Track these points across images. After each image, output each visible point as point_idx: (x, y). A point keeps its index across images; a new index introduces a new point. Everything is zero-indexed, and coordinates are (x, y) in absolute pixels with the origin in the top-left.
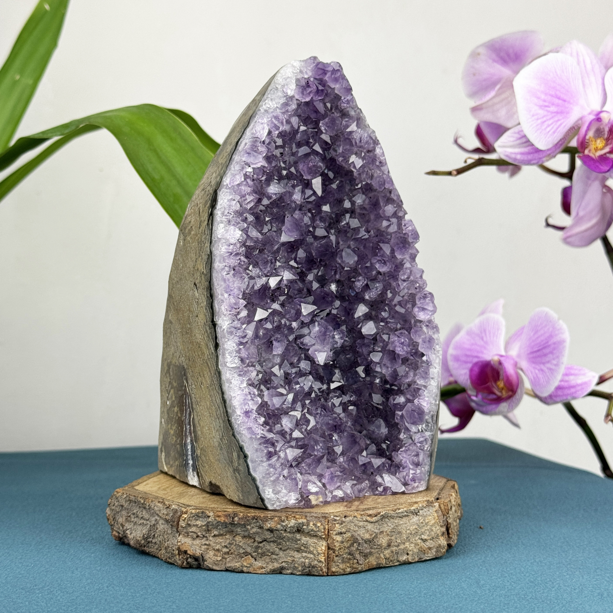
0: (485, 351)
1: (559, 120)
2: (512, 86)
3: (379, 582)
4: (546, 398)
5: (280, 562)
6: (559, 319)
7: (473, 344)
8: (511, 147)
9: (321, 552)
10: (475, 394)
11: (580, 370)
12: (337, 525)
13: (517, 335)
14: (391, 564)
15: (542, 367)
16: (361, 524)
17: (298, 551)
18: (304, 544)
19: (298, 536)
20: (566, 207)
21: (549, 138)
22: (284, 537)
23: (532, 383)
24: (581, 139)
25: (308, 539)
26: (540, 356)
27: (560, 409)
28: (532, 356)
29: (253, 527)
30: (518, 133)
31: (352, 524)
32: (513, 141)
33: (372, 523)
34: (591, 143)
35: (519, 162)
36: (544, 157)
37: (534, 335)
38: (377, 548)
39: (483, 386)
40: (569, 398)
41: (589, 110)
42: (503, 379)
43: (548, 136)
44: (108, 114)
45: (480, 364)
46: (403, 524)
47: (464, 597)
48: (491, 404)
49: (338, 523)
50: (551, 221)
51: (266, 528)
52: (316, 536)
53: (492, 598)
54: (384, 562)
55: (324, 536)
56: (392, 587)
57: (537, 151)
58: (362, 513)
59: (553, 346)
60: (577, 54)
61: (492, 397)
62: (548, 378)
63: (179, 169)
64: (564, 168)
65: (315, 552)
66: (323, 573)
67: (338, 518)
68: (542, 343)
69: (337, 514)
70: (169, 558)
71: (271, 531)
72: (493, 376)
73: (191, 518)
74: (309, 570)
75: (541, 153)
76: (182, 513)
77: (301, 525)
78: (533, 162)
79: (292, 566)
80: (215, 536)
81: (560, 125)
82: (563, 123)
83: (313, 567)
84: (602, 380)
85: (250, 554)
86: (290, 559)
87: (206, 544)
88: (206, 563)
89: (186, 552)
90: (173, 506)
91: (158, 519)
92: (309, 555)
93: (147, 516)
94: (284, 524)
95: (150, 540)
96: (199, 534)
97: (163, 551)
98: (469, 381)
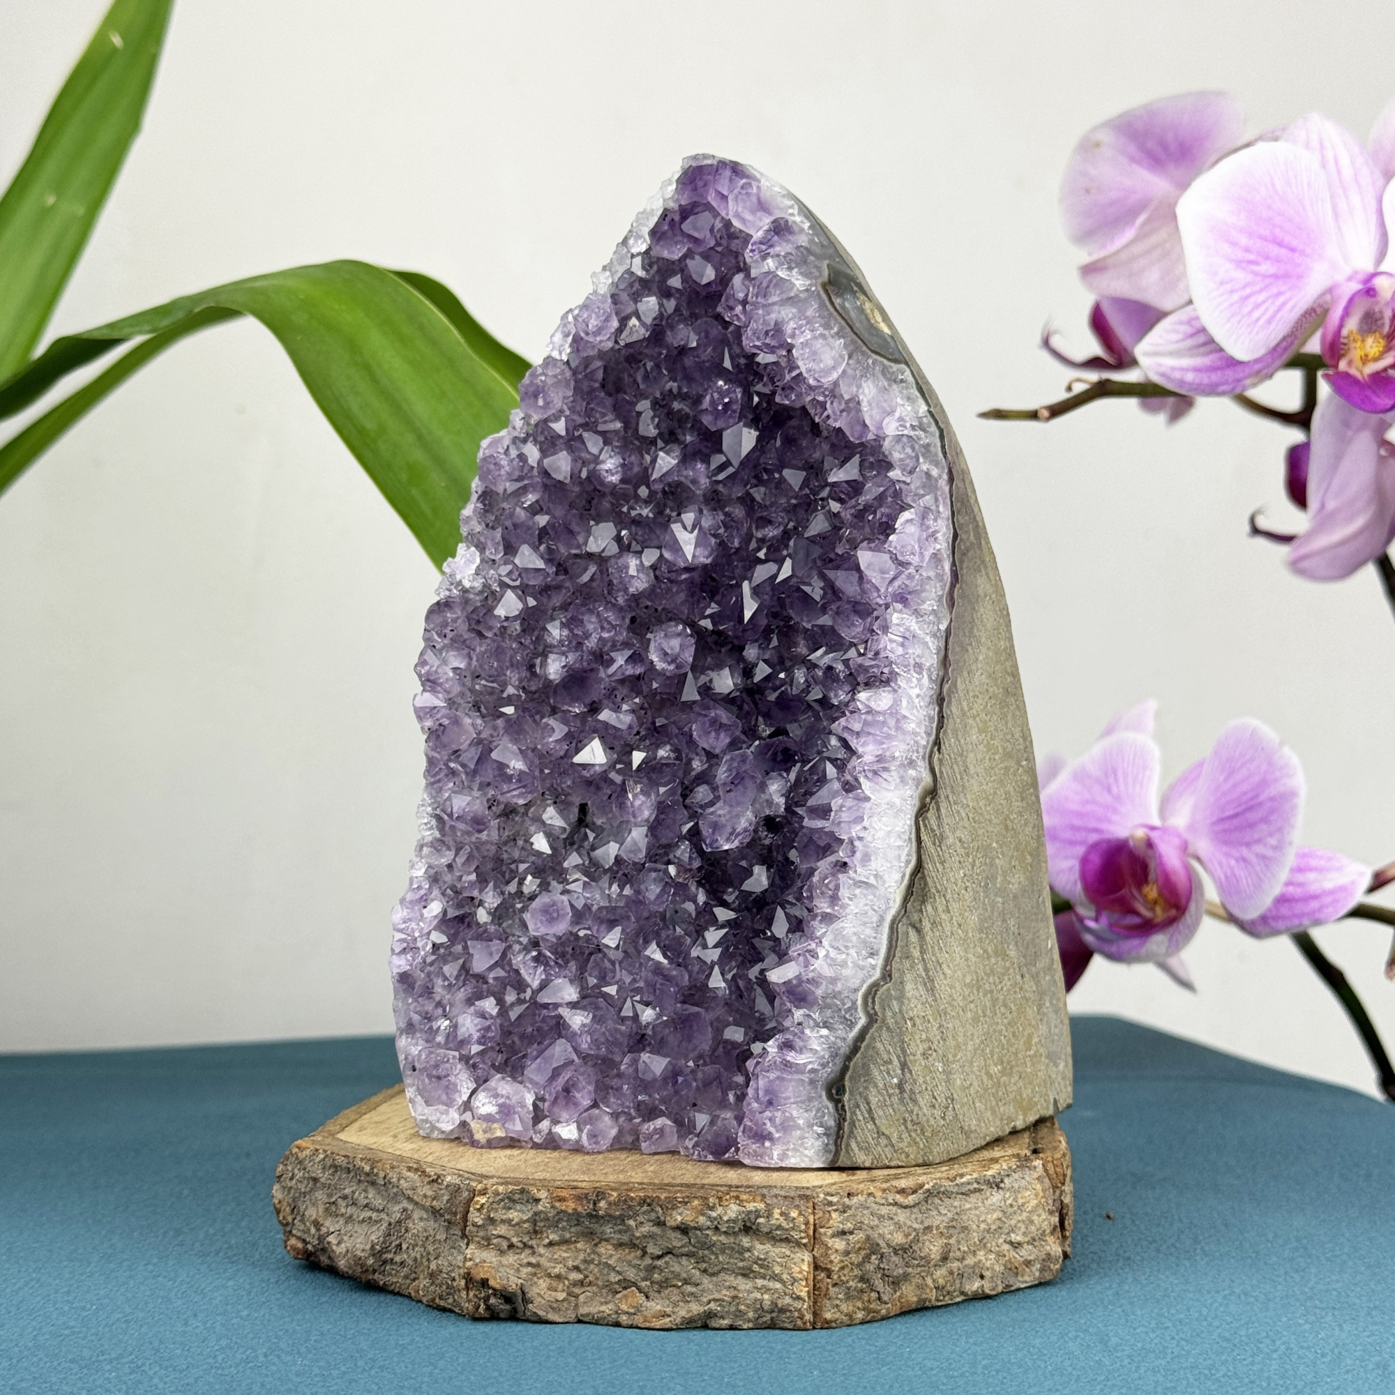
0: (1114, 818)
1: (1279, 293)
2: (1175, 217)
4: (1253, 922)
6: (1282, 744)
7: (1087, 802)
8: (1172, 354)
9: (800, 1276)
10: (1093, 914)
11: (1330, 859)
13: (1186, 782)
14: (947, 1300)
15: (1245, 851)
17: (744, 1275)
19: (744, 1241)
20: (1297, 491)
21: (1257, 333)
23: (1222, 889)
24: (1329, 336)
25: (766, 1246)
26: (1240, 829)
27: (1284, 948)
28: (1221, 827)
30: (1189, 322)
32: (1177, 342)
34: (1352, 345)
35: (1189, 390)
36: (1247, 377)
37: (1226, 780)
39: (1112, 897)
40: (1306, 922)
41: (1348, 271)
42: (1156, 881)
43: (1256, 329)
44: (258, 284)
45: (1105, 845)
48: (1128, 937)
50: (1263, 523)
54: (933, 1296)
57: (1233, 363)
59: (1268, 805)
60: (1322, 146)
61: (1132, 920)
62: (1259, 878)
63: (421, 407)
64: (1292, 401)
68: (1245, 798)
69: (832, 1190)
70: (441, 1298)
71: (684, 1229)
72: (1134, 875)
73: (495, 1206)
74: (772, 1319)
75: (1239, 368)
76: (473, 1193)
77: (753, 1217)
78: (1221, 389)
79: (733, 1309)
80: (551, 1244)
81: (1284, 304)
82: (1290, 299)
83: (782, 1311)
84: (1379, 882)
85: (635, 1284)
86: (726, 1294)
87: (529, 1264)
88: (530, 1306)
89: (484, 1283)
90: (449, 1178)
91: (410, 1207)
92: (771, 1284)
93: (378, 1202)
94: (714, 1214)
95: (389, 1256)
96: (515, 1240)
97: (424, 1282)
98: (1079, 885)
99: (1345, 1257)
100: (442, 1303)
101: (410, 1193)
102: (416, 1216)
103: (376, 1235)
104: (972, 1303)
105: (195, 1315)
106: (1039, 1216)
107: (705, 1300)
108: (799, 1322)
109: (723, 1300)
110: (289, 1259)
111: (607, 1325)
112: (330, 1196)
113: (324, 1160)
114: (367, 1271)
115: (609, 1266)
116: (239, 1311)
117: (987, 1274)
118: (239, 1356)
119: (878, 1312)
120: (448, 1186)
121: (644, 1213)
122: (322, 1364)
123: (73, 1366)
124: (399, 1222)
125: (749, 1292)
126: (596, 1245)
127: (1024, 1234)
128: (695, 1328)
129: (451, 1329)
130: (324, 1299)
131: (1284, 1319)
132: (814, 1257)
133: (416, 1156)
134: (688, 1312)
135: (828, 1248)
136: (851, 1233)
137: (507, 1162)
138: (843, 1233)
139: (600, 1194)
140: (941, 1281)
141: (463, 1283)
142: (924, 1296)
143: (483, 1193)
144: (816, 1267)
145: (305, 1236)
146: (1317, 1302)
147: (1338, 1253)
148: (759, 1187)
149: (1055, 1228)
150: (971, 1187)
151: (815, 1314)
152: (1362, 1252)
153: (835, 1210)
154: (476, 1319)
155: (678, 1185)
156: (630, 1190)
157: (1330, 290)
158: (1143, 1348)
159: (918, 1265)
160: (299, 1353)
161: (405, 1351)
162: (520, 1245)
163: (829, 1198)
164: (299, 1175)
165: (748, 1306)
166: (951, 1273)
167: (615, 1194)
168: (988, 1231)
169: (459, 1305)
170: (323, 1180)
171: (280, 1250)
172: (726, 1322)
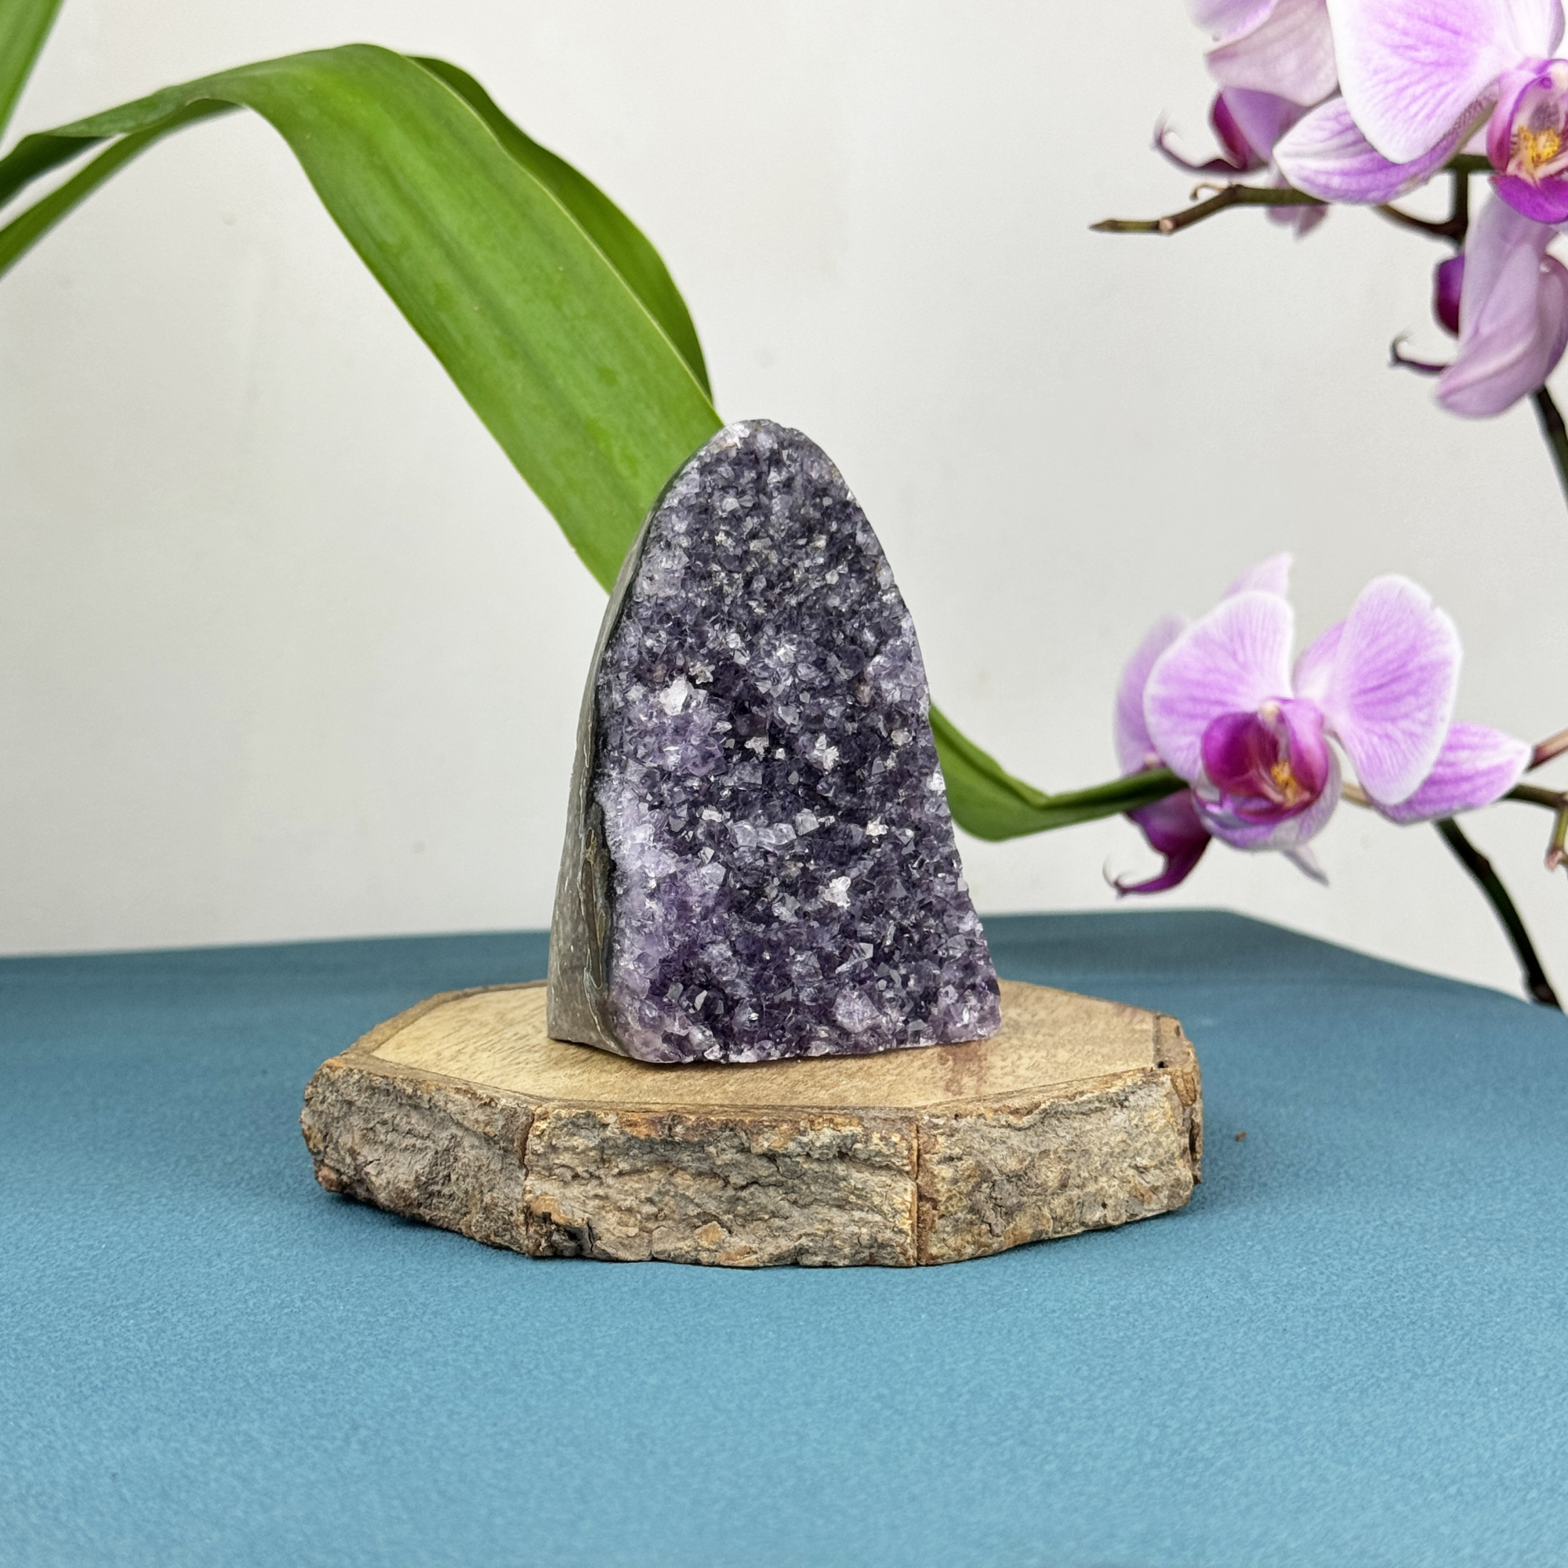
0: (1241, 689)
1: (1440, 85)
3: (995, 1282)
4: (1397, 808)
6: (1433, 607)
7: (1209, 670)
8: (1317, 155)
9: (902, 1207)
10: (1216, 797)
12: (940, 1139)
13: (1323, 645)
14: (1066, 1232)
15: (1390, 728)
16: (996, 1133)
18: (855, 1188)
19: (841, 1169)
20: (1449, 314)
21: (1415, 131)
22: (805, 1174)
23: (1362, 768)
24: (1497, 135)
25: (866, 1175)
26: (1380, 702)
27: (1427, 835)
28: (1361, 700)
30: (1337, 117)
31: (975, 1135)
32: (1323, 141)
33: (1021, 1129)
34: (1522, 144)
36: (1401, 183)
37: (1369, 645)
39: (1238, 779)
40: (1456, 806)
41: (1519, 58)
42: (1288, 759)
43: (1414, 126)
44: (258, 73)
45: (1229, 721)
46: (1091, 1131)
47: (1213, 1313)
48: (1255, 824)
50: (1406, 350)
51: (759, 1151)
52: (888, 1168)
53: (1283, 1316)
54: (1050, 1226)
55: (907, 1168)
56: (1029, 1293)
57: (1385, 165)
59: (1418, 674)
62: (1405, 757)
65: (885, 1208)
67: (940, 1122)
68: (1390, 667)
69: (937, 1111)
70: (496, 1235)
71: (771, 1157)
72: (1262, 753)
73: (557, 1132)
74: (871, 1254)
75: (1393, 171)
76: (532, 1118)
77: (849, 1142)
78: (1371, 197)
79: (827, 1244)
80: (621, 1174)
81: (1446, 97)
82: (1453, 90)
83: (882, 1246)
84: (1540, 759)
85: (716, 1218)
86: (819, 1228)
87: (596, 1196)
88: (598, 1243)
89: (546, 1218)
90: (503, 1101)
91: (460, 1133)
92: (870, 1217)
93: (422, 1128)
94: (805, 1139)
95: (436, 1188)
96: (580, 1170)
97: (476, 1217)
98: (1200, 764)
99: (1507, 1183)
100: (498, 1240)
101: (459, 1117)
102: (466, 1143)
103: (421, 1164)
104: (1095, 1236)
105: (219, 1255)
106: (1168, 1137)
107: (795, 1235)
108: (902, 1259)
109: (816, 1235)
110: (321, 1191)
111: (685, 1263)
112: (367, 1121)
113: (359, 1081)
114: (411, 1204)
115: (688, 1197)
116: (267, 1250)
117: (1110, 1202)
118: (272, 1301)
119: (989, 1246)
120: (502, 1110)
121: (726, 1139)
122: (367, 1309)
123: (85, 1313)
124: (447, 1150)
125: (845, 1225)
126: (672, 1175)
127: (1151, 1157)
128: (785, 1266)
129: (509, 1268)
130: (363, 1236)
131: (1445, 1252)
132: (918, 1186)
133: (464, 1077)
134: (778, 1248)
135: (935, 1176)
136: (960, 1159)
137: (568, 1082)
138: (951, 1159)
139: (676, 1118)
140: (1059, 1212)
141: (522, 1217)
142: (1040, 1228)
143: (544, 1117)
144: (921, 1197)
145: (338, 1166)
146: (1479, 1233)
147: (1499, 1178)
148: (854, 1109)
149: (1184, 1152)
150: (1092, 1106)
151: (919, 1249)
152: (1528, 1177)
153: (942, 1134)
154: (537, 1257)
155: (763, 1107)
156: (711, 1113)
157: (1498, 80)
158: (1289, 1284)
159: (1034, 1194)
160: (340, 1297)
161: (461, 1295)
162: (585, 1175)
163: (935, 1121)
164: (332, 1098)
165: (844, 1241)
166: (1071, 1202)
167: (693, 1118)
168: (1111, 1155)
169: (518, 1242)
170: (359, 1103)
171: (310, 1180)
172: (819, 1259)
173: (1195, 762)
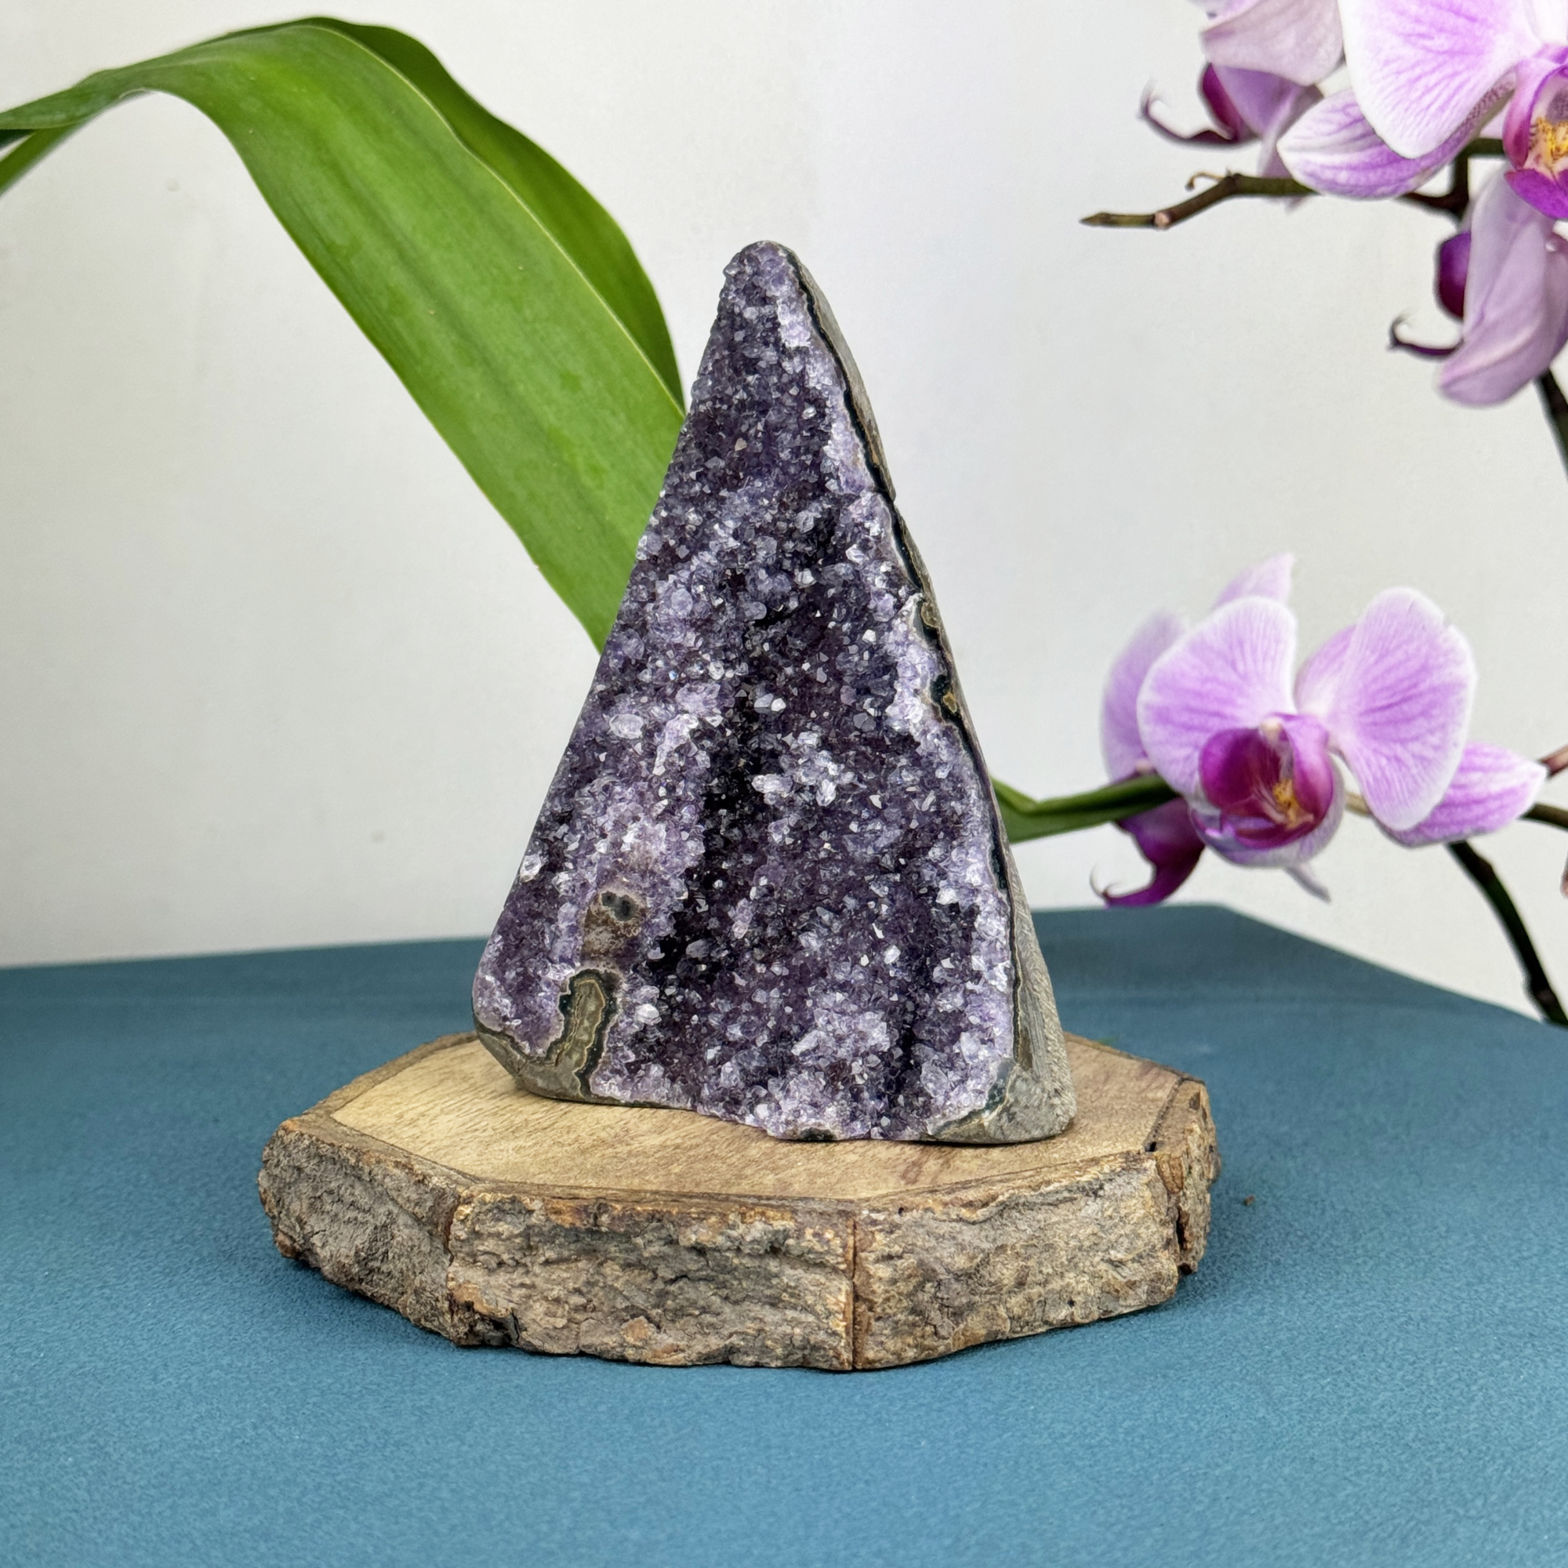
0: (1241, 701)
1: (1455, 74)
4: (1405, 833)
5: (726, 1333)
6: (1447, 624)
8: (1322, 149)
9: (836, 1308)
10: (1215, 819)
11: (1498, 757)
12: (879, 1237)
14: (1026, 1331)
15: (1399, 749)
16: (945, 1228)
17: (773, 1305)
18: (789, 1286)
19: (773, 1265)
21: (1427, 124)
22: (736, 1269)
24: (1515, 128)
25: (800, 1272)
26: (1393, 722)
27: (1440, 857)
28: (1369, 719)
29: (650, 1242)
30: (1344, 109)
31: (921, 1231)
32: (1329, 134)
33: (974, 1223)
34: (1541, 136)
36: (1411, 177)
37: (1376, 663)
38: (987, 1293)
39: (1239, 801)
40: (1467, 830)
41: (1537, 45)
42: (1290, 779)
43: (1427, 118)
45: (1230, 737)
46: (1058, 1223)
49: (881, 1231)
51: (687, 1244)
52: (822, 1265)
54: (1007, 1327)
55: (843, 1267)
57: (1395, 159)
58: (947, 1198)
59: (1430, 696)
61: (1260, 825)
62: (1416, 782)
63: (403, 214)
65: (819, 1308)
66: (842, 1364)
67: (881, 1217)
68: (1401, 686)
70: (426, 1320)
72: (1263, 770)
73: (481, 1217)
75: (1403, 165)
76: (457, 1201)
78: (1381, 190)
80: (548, 1262)
81: (1460, 87)
82: (1468, 80)
84: (1552, 772)
87: (521, 1285)
88: (524, 1334)
89: (469, 1307)
90: (435, 1180)
93: (364, 1201)
95: (376, 1264)
96: (505, 1257)
97: (410, 1298)
98: (1197, 778)
100: (428, 1325)
101: (395, 1193)
102: (401, 1221)
103: (361, 1239)
106: (1148, 1228)
114: (353, 1279)
115: (616, 1289)
117: (1079, 1299)
120: (433, 1189)
124: (385, 1226)
126: (599, 1265)
127: (1128, 1250)
133: (406, 1147)
139: (604, 1206)
140: (1017, 1311)
141: (446, 1304)
142: (995, 1328)
143: (468, 1200)
149: (1170, 1242)
150: (1060, 1197)
156: (640, 1201)
157: (1516, 68)
162: (511, 1263)
166: (1030, 1300)
168: (1081, 1248)
169: (444, 1328)
173: (1191, 775)
